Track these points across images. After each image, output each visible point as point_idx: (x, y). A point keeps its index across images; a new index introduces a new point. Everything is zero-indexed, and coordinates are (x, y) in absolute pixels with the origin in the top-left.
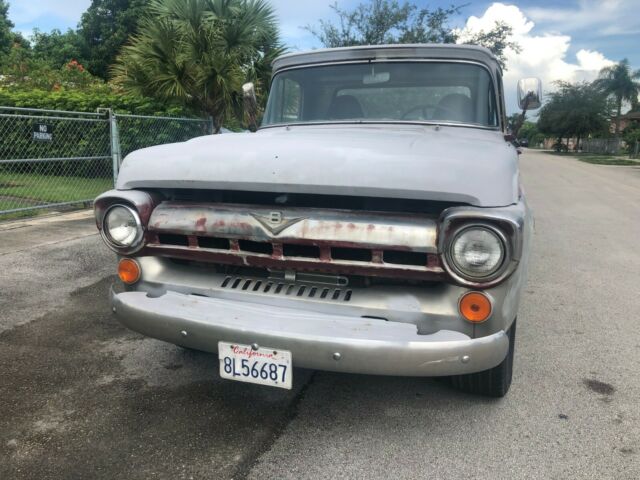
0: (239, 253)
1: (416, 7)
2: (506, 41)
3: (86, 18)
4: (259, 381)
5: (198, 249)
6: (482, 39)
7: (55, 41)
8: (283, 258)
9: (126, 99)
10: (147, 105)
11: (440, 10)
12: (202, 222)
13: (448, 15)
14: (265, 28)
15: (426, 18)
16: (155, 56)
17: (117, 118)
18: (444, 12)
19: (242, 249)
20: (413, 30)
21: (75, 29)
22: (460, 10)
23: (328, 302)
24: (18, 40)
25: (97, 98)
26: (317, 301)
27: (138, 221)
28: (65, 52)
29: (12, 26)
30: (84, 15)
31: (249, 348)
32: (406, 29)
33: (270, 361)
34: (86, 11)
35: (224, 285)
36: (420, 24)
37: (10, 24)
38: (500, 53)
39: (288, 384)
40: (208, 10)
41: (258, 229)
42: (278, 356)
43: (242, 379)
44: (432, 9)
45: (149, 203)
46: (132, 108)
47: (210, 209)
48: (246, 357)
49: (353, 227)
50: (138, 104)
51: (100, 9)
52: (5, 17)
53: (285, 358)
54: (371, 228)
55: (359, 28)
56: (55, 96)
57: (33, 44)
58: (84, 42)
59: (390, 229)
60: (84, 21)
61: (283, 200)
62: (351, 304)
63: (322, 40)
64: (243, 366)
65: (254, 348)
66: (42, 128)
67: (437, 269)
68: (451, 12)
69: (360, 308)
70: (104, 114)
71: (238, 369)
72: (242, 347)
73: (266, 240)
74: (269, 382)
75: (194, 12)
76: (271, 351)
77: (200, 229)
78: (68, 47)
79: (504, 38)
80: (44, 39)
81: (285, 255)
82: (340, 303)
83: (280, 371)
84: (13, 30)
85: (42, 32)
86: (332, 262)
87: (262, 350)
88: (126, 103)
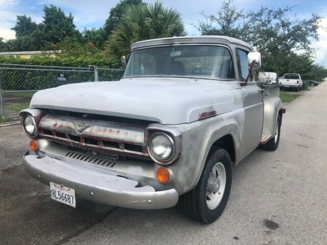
0: (69, 140)
1: (267, 9)
2: (319, 25)
3: (108, 22)
4: (64, 202)
5: (56, 137)
6: (304, 24)
7: (94, 33)
8: (84, 144)
9: (108, 60)
10: (117, 64)
11: (280, 9)
12: (55, 125)
13: (285, 12)
14: (177, 24)
15: (272, 14)
16: (121, 40)
17: (98, 70)
18: (282, 10)
19: (71, 139)
20: (265, 21)
21: (103, 27)
22: (291, 9)
23: (104, 167)
24: (77, 33)
25: (95, 60)
26: (100, 166)
27: (35, 124)
28: (97, 38)
29: (75, 27)
30: (107, 20)
31: (60, 186)
32: (262, 21)
33: (67, 193)
34: (107, 18)
35: (67, 155)
36: (269, 18)
37: (74, 26)
38: (315, 32)
39: (74, 205)
40: (148, 17)
41: (74, 129)
42: (70, 191)
43: (58, 200)
44: (276, 9)
45: (39, 115)
46: (110, 65)
47: (60, 119)
48: (59, 190)
49: (111, 131)
50: (113, 63)
51: (113, 17)
52: (72, 23)
53: (72, 192)
54: (118, 132)
55: (219, 23)
56: (79, 59)
57: (83, 35)
58: (105, 33)
59: (126, 133)
60: (107, 23)
61: (85, 116)
62: (113, 169)
63: (199, 30)
64: (59, 194)
65: (62, 187)
66: (61, 75)
67: (146, 155)
68: (287, 10)
69: (116, 171)
70: (92, 68)
71: (57, 196)
72: (58, 185)
73: (77, 135)
74: (67, 203)
75: (141, 18)
76: (67, 189)
77: (55, 128)
78: (98, 35)
79: (318, 23)
80: (88, 32)
81: (85, 143)
82: (109, 168)
83: (71, 198)
84: (76, 29)
85: (88, 29)
86: (104, 148)
87: (64, 188)
88: (107, 62)
